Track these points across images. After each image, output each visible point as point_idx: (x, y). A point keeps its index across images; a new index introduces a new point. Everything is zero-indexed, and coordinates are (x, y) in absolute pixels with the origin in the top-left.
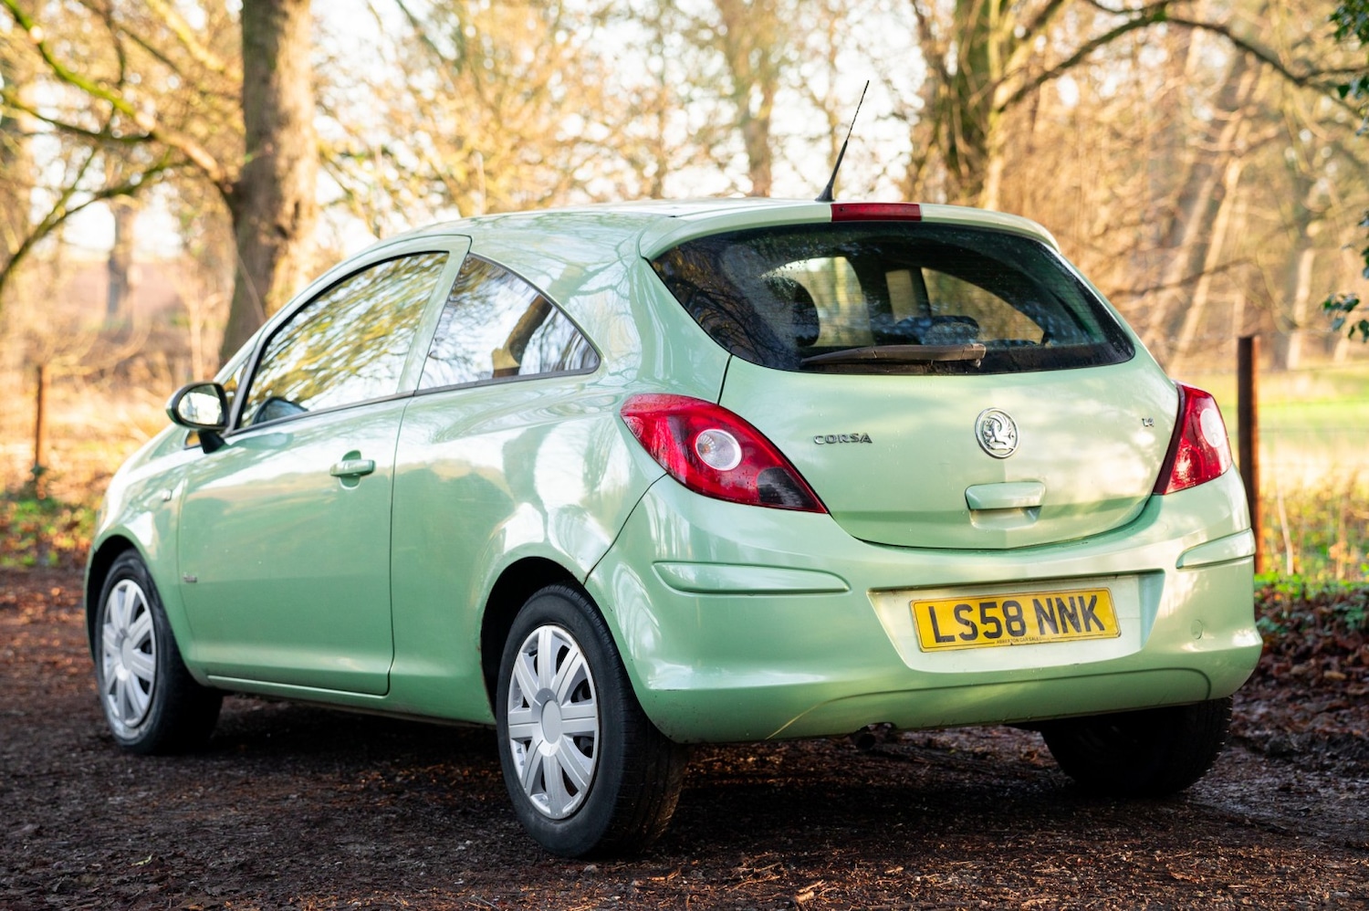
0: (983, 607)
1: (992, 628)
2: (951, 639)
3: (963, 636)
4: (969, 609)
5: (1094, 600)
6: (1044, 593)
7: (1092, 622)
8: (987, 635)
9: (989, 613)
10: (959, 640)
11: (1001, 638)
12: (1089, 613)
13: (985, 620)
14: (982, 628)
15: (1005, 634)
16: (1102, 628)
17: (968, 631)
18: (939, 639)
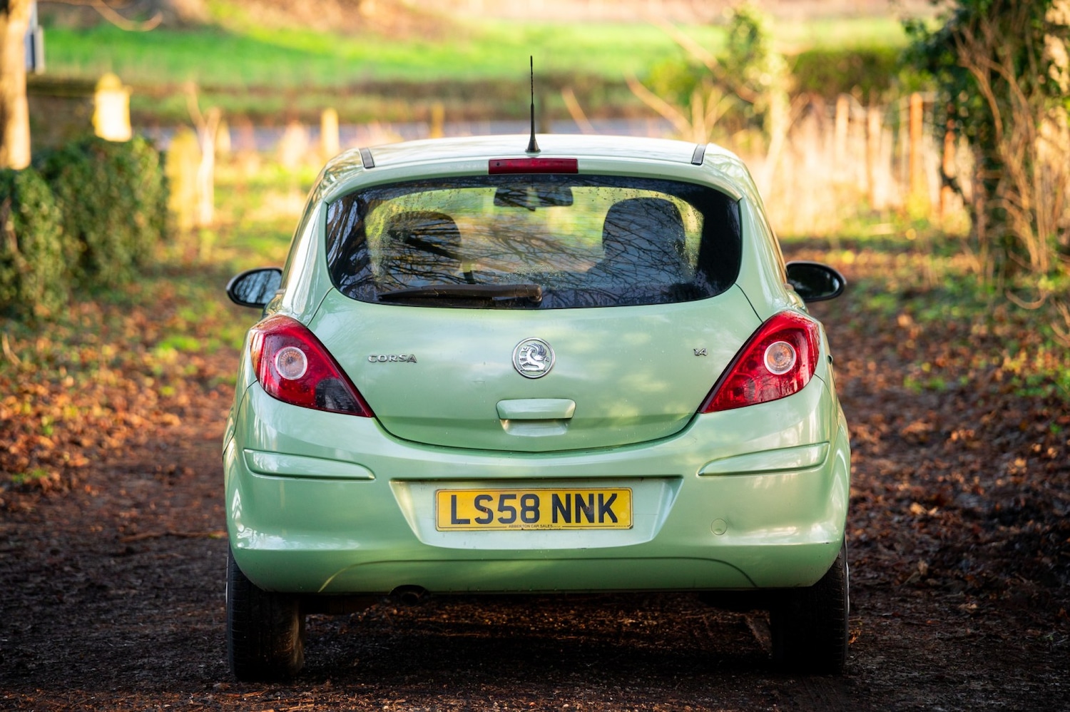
0: (503, 498)
1: (507, 515)
2: (467, 521)
3: (478, 520)
4: (489, 498)
5: (614, 497)
6: (565, 489)
7: (606, 515)
8: (502, 520)
9: (507, 503)
10: (473, 523)
11: (514, 524)
12: (605, 508)
13: (501, 508)
14: (497, 515)
15: (519, 521)
16: (615, 520)
17: (484, 516)
18: (455, 521)
